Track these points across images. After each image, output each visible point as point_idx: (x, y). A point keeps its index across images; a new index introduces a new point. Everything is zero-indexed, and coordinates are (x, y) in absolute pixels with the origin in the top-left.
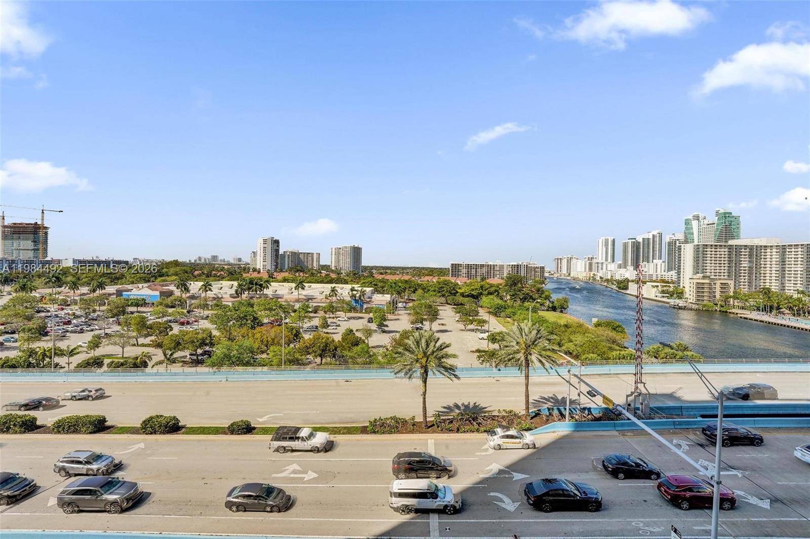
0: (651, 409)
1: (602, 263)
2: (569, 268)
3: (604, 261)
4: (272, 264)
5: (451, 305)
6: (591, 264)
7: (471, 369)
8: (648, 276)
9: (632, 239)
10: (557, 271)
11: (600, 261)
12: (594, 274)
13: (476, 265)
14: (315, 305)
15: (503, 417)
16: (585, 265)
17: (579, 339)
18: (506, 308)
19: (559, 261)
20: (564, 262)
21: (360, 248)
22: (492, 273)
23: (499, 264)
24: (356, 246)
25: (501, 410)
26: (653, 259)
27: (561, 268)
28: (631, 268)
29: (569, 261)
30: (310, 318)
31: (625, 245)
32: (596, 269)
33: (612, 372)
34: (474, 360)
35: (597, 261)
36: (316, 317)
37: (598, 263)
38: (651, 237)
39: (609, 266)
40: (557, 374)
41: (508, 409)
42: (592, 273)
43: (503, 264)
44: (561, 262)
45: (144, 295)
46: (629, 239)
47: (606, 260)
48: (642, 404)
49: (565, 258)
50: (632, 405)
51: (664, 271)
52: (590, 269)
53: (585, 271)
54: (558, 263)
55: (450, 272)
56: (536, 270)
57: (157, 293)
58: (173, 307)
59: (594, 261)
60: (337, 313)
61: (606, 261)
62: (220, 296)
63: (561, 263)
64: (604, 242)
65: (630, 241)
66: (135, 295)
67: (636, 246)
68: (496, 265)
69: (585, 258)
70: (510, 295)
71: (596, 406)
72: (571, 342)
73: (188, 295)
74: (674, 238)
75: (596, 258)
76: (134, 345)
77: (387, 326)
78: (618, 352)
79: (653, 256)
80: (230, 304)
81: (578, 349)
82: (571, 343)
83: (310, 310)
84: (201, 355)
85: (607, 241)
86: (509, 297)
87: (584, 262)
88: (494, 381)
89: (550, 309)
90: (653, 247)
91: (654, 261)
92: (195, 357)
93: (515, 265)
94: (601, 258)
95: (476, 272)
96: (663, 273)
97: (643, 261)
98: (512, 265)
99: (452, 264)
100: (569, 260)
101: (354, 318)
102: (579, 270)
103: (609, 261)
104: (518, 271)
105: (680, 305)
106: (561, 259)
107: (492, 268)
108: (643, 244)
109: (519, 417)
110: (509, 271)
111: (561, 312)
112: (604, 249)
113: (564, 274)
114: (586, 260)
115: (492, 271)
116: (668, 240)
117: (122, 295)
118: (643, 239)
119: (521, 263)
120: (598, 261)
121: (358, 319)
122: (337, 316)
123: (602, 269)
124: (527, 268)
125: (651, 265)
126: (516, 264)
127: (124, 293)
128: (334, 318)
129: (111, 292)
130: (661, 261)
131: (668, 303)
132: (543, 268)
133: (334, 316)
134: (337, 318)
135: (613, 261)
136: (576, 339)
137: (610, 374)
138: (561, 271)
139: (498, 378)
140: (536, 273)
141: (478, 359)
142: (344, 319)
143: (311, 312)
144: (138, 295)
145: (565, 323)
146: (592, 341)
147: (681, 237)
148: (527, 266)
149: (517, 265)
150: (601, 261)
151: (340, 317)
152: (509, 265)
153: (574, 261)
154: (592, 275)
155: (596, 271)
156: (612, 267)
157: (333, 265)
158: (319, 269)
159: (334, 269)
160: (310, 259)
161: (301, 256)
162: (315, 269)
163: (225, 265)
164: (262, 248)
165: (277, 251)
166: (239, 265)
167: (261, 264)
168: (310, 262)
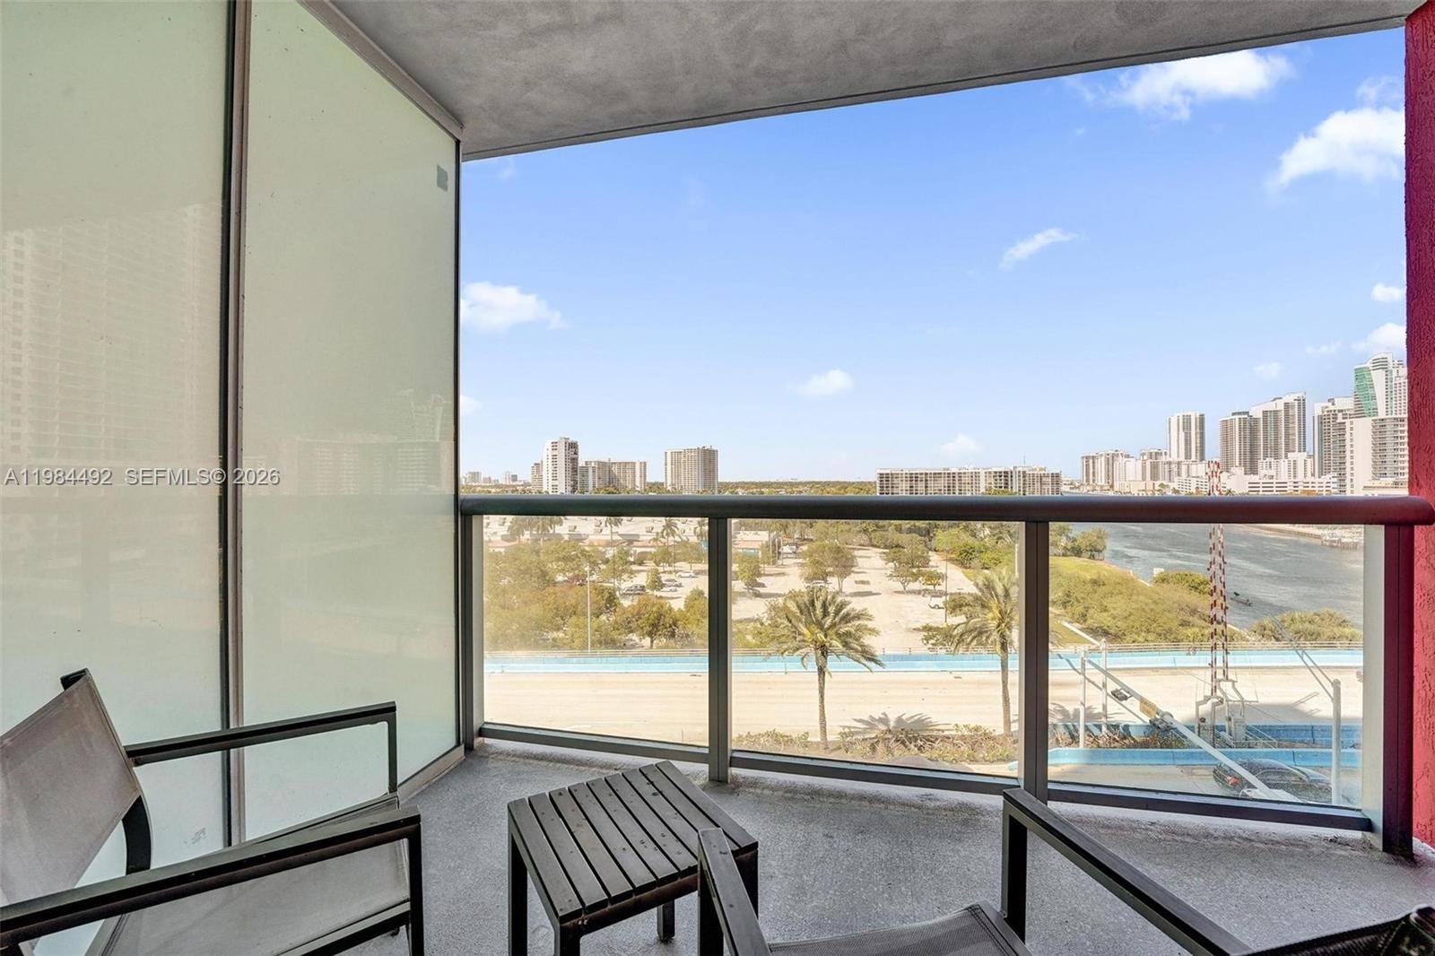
0: (1249, 729)
1: (1179, 463)
2: (1110, 475)
3: (1182, 458)
4: (568, 484)
5: (879, 547)
6: (1154, 467)
7: (910, 658)
8: (1275, 485)
9: (1240, 413)
10: (1088, 480)
11: (1174, 458)
12: (1162, 485)
13: (926, 474)
14: (639, 550)
15: (963, 738)
16: (1144, 468)
17: (1119, 605)
18: (982, 552)
19: (1091, 461)
20: (1101, 465)
21: (714, 451)
22: (957, 488)
23: (970, 471)
24: (708, 447)
25: (961, 724)
26: (1287, 451)
27: (1094, 475)
28: (1238, 471)
29: (1111, 462)
30: (633, 573)
31: (1226, 427)
32: (1167, 474)
33: (1178, 665)
34: (917, 644)
35: (1168, 459)
36: (641, 571)
37: (1170, 463)
38: (1281, 407)
39: (1193, 467)
40: (1070, 668)
41: (973, 725)
42: (1157, 483)
43: (977, 471)
44: (1094, 463)
46: (1234, 414)
47: (1188, 456)
48: (1230, 719)
49: (1101, 455)
50: (1208, 722)
51: (1313, 475)
52: (1154, 477)
53: (1144, 479)
54: (1087, 466)
55: (878, 488)
56: (1044, 479)
59: (1163, 459)
60: (676, 564)
61: (1186, 458)
63: (1094, 467)
64: (1181, 421)
65: (1237, 417)
67: (1250, 426)
68: (965, 473)
69: (1143, 454)
70: (990, 527)
71: (1141, 723)
72: (1106, 610)
74: (1332, 408)
75: (1166, 453)
77: (764, 586)
78: (1197, 630)
79: (1287, 445)
80: (502, 552)
81: (1119, 624)
82: (1105, 614)
83: (632, 559)
85: (1187, 420)
86: (987, 531)
87: (1140, 462)
88: (951, 677)
89: (1069, 553)
90: (1287, 428)
91: (1289, 454)
93: (1000, 472)
94: (1176, 454)
95: (926, 487)
96: (1310, 479)
97: (1266, 456)
98: (996, 472)
99: (881, 474)
100: (1111, 459)
102: (1130, 476)
103: (1193, 458)
104: (1007, 484)
105: (1344, 540)
106: (1093, 457)
107: (957, 478)
108: (1265, 422)
109: (993, 739)
110: (990, 483)
111: (1092, 557)
112: (1182, 434)
113: (1101, 486)
114: (1145, 458)
115: (957, 485)
116: (1318, 412)
118: (1265, 412)
119: (1012, 469)
120: (1171, 460)
122: (676, 568)
123: (1179, 475)
124: (1024, 477)
125: (1283, 464)
126: (1002, 470)
128: (671, 573)
130: (1306, 453)
131: (1319, 537)
132: (1058, 476)
133: (672, 569)
134: (676, 572)
135: (1202, 459)
136: (1115, 606)
137: (1176, 668)
138: (1094, 481)
139: (958, 674)
140: (1044, 487)
141: (925, 642)
142: (688, 575)
143: (634, 563)
145: (1095, 577)
146: (1147, 608)
147: (1347, 403)
148: (1024, 472)
149: (1005, 472)
150: (1176, 460)
151: (681, 571)
152: (990, 473)
153: (1120, 460)
154: (1157, 488)
155: (1167, 477)
156: (1200, 469)
157: (669, 482)
158: (645, 490)
159: (669, 488)
160: (629, 472)
161: (615, 469)
162: (638, 489)
163: (492, 487)
164: (550, 457)
165: (574, 460)
166: (514, 486)
167: (550, 484)
168: (629, 478)
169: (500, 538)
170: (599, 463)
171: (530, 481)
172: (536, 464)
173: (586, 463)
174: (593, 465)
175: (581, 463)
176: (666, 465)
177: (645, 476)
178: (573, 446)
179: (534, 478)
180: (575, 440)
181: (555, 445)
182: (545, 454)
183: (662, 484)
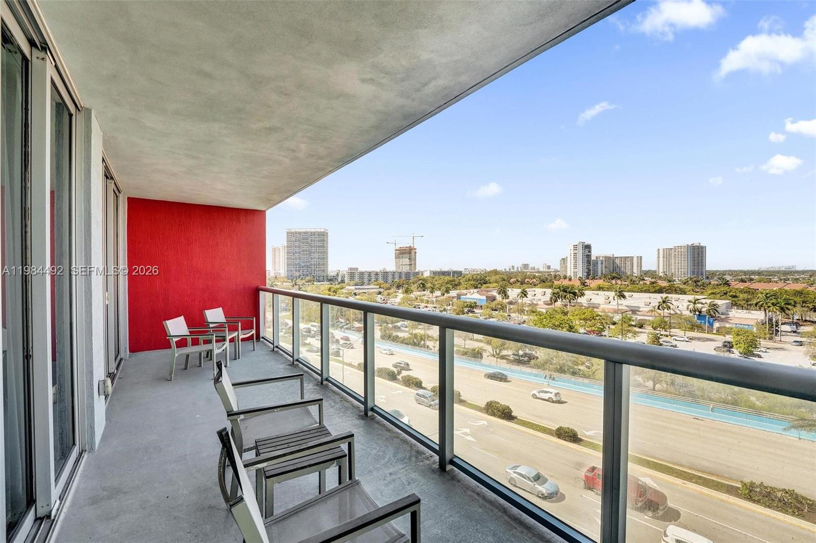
4: (584, 271)
14: (639, 318)
21: (702, 247)
24: (696, 244)
30: (635, 333)
36: (641, 332)
45: (474, 299)
57: (484, 298)
58: (496, 310)
60: (671, 330)
62: (535, 302)
66: (469, 298)
73: (507, 300)
76: (471, 339)
77: (760, 356)
80: (544, 311)
83: (633, 323)
84: (522, 356)
92: (517, 358)
101: (699, 339)
117: (460, 298)
121: (704, 341)
122: (671, 333)
127: (462, 297)
128: (667, 336)
129: (453, 296)
133: (668, 333)
134: (672, 336)
142: (682, 339)
143: (635, 326)
144: (471, 299)
151: (676, 336)
157: (661, 270)
158: (642, 276)
159: (661, 274)
160: (628, 263)
161: (618, 262)
162: (636, 275)
163: (536, 272)
164: (572, 255)
165: (589, 256)
166: (548, 272)
167: (572, 272)
168: (628, 268)
169: (542, 303)
170: (606, 257)
171: (559, 269)
172: (563, 259)
173: (597, 257)
174: (601, 259)
175: (593, 258)
176: (659, 257)
177: (641, 266)
178: (588, 247)
179: (562, 267)
180: (589, 243)
181: (575, 247)
182: (568, 253)
183: (655, 272)
